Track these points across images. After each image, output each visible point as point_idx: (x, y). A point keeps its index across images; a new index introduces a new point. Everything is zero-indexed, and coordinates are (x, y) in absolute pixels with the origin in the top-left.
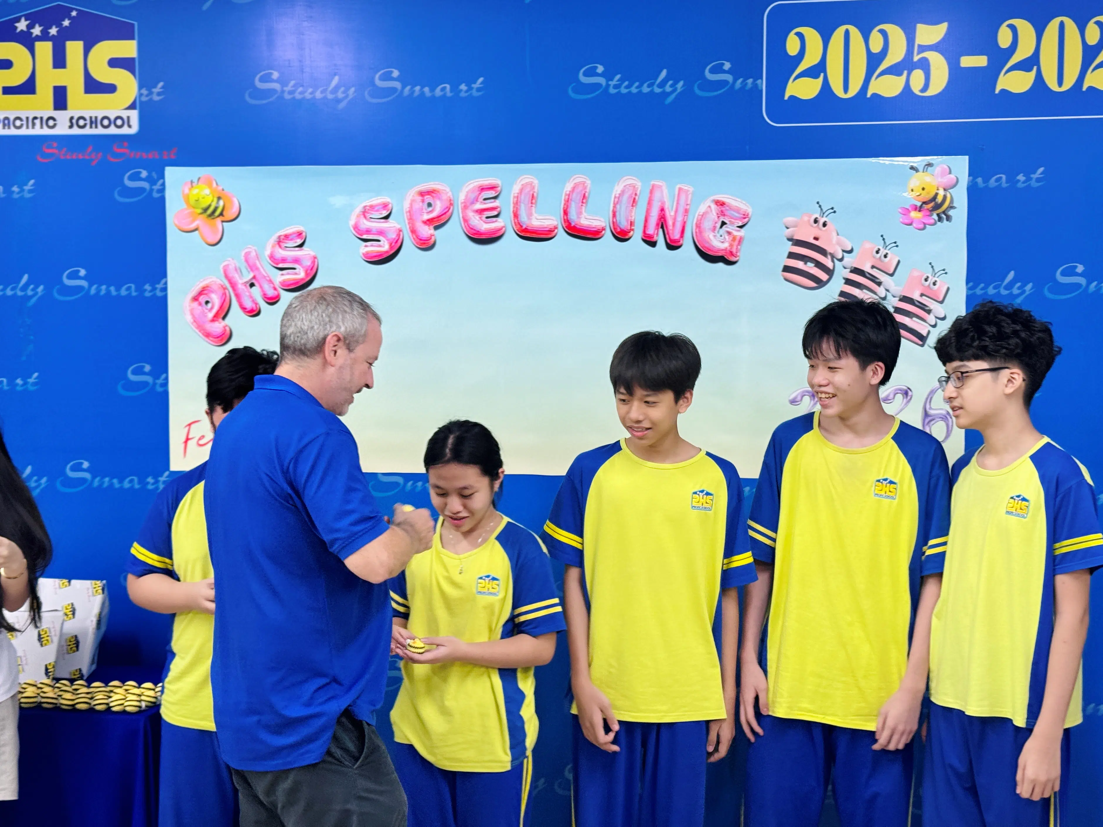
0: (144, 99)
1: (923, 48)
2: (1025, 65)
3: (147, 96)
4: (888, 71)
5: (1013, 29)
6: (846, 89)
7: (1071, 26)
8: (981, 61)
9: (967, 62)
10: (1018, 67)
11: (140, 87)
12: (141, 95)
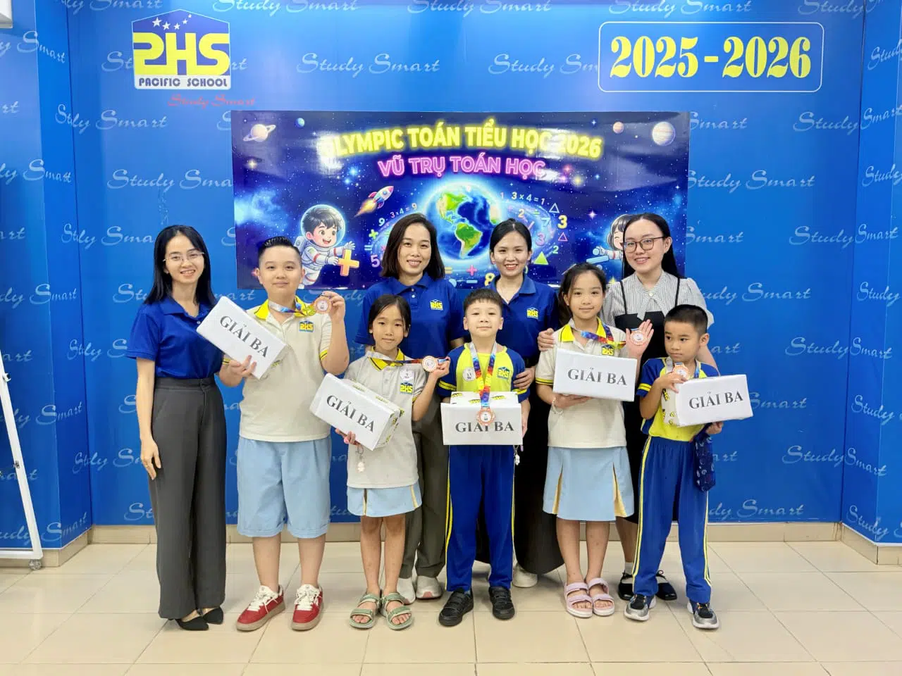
0: (234, 68)
1: (685, 51)
2: (738, 62)
3: (236, 67)
4: (666, 63)
5: (732, 42)
6: (643, 72)
7: (761, 42)
8: (715, 59)
9: (708, 59)
10: (734, 63)
11: (232, 62)
12: (232, 66)
